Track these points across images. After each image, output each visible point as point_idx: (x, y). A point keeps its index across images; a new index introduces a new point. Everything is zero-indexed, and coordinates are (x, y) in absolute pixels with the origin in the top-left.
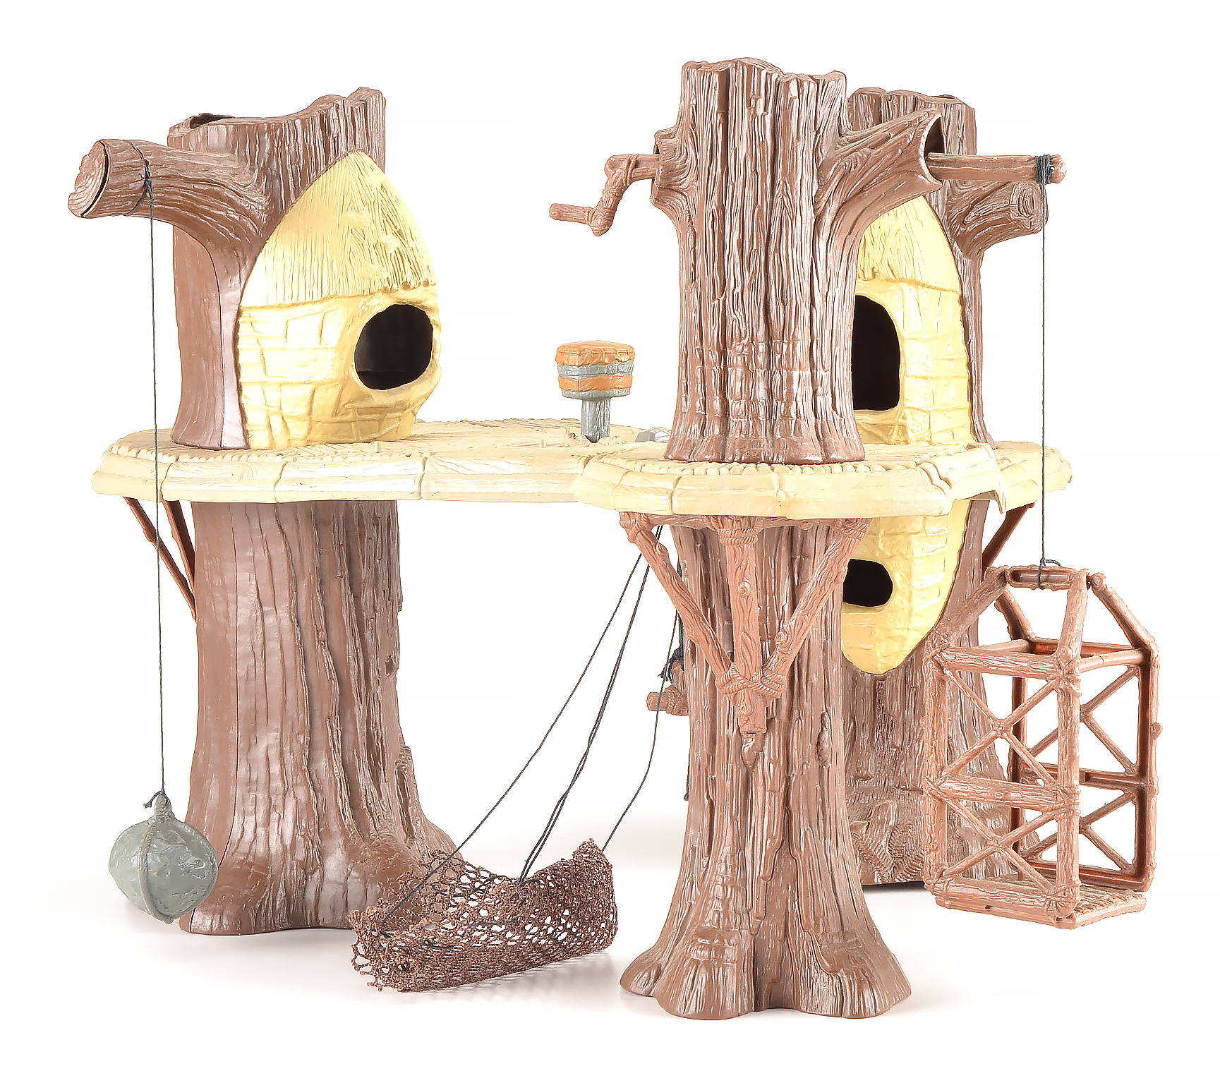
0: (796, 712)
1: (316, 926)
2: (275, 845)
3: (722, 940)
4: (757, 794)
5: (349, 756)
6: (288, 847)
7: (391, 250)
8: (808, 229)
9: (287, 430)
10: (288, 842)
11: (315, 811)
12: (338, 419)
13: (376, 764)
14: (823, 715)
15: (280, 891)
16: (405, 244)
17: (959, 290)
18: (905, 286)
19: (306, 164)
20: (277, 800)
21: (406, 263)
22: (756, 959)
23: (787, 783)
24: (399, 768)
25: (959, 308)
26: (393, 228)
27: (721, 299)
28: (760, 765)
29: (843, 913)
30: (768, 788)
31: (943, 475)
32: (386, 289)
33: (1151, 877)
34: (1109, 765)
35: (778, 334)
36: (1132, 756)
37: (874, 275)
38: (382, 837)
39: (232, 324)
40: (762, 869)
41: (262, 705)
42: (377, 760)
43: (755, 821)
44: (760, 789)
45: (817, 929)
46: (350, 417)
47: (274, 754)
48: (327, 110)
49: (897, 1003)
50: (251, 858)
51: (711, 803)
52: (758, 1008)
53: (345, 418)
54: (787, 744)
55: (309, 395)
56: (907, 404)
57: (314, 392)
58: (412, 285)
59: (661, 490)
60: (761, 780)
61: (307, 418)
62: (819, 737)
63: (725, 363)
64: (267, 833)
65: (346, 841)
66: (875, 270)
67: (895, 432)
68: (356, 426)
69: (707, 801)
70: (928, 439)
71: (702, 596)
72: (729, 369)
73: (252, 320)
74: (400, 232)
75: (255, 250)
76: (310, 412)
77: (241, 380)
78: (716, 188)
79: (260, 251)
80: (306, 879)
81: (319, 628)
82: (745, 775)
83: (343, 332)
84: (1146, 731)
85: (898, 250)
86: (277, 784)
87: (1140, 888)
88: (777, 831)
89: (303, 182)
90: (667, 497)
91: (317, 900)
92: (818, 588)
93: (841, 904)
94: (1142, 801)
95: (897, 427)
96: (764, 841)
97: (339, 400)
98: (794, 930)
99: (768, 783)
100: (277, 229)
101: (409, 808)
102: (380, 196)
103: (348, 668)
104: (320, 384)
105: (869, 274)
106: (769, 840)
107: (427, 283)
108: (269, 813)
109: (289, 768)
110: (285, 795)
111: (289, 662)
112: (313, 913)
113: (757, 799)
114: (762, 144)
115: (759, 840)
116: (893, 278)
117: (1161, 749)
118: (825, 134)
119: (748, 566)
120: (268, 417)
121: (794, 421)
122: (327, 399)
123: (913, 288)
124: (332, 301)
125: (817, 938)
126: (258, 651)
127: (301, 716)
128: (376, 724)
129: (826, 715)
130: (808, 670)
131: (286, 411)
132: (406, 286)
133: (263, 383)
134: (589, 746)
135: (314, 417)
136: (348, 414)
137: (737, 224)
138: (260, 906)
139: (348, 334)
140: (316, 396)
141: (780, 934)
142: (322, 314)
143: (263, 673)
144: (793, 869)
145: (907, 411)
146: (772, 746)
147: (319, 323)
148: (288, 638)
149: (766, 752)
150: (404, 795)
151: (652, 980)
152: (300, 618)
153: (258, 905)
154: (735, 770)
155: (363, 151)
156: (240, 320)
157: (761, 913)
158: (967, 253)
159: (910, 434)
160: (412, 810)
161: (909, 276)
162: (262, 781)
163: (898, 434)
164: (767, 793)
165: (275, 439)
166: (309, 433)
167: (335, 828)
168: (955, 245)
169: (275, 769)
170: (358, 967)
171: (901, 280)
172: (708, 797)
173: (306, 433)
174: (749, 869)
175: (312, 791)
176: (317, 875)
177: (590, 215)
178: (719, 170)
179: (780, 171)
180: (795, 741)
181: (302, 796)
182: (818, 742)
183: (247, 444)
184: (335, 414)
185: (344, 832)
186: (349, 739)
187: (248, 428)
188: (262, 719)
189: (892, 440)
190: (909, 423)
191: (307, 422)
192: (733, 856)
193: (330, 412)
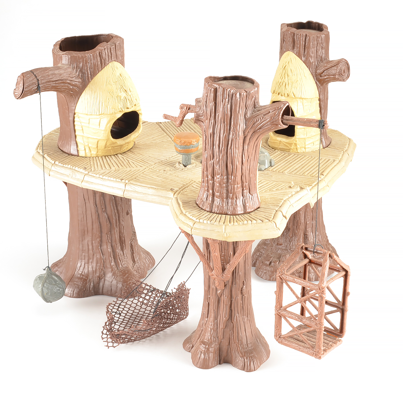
0: (234, 283)
1: (103, 294)
2: (90, 269)
3: (209, 346)
4: (221, 305)
5: (114, 244)
6: (94, 271)
7: (122, 98)
8: (241, 141)
9: (91, 151)
10: (94, 269)
11: (102, 261)
12: (106, 149)
13: (122, 244)
14: (244, 282)
15: (92, 284)
16: (128, 95)
17: (319, 97)
18: (299, 100)
19: (94, 69)
20: (91, 256)
21: (128, 101)
22: (220, 350)
23: (231, 302)
24: (131, 242)
25: (318, 102)
26: (123, 90)
27: (213, 161)
28: (222, 297)
29: (247, 338)
30: (225, 304)
31: (284, 215)
32: (120, 111)
33: (344, 333)
34: (333, 300)
35: (230, 174)
36: (341, 299)
37: (288, 95)
38: (123, 268)
39: (73, 117)
40: (222, 326)
41: (86, 229)
42: (123, 243)
43: (221, 312)
44: (222, 304)
45: (238, 344)
46: (110, 148)
47: (90, 244)
48: (102, 50)
49: (263, 363)
50: (83, 273)
51: (209, 303)
52: (220, 364)
53: (108, 149)
54: (231, 291)
55: (97, 142)
56: (297, 137)
57: (98, 142)
58: (130, 108)
59: (189, 226)
60: (223, 301)
61: (97, 148)
62: (242, 288)
63: (214, 180)
64: (88, 266)
65: (112, 270)
66: (288, 94)
67: (293, 145)
68: (112, 151)
69: (207, 303)
70: (304, 147)
71: (206, 246)
72: (215, 182)
73: (79, 116)
74: (126, 91)
75: (78, 96)
76: (97, 147)
77: (76, 134)
78: (212, 126)
79: (80, 96)
80: (100, 280)
81: (103, 208)
82: (218, 299)
83: (106, 125)
84: (345, 294)
85: (296, 88)
86: (91, 252)
87: (341, 336)
88: (227, 316)
89: (94, 74)
90: (190, 229)
91: (103, 287)
92: (239, 255)
93: (247, 336)
94: (343, 312)
95: (293, 144)
96: (223, 318)
97: (106, 144)
98: (232, 343)
99: (225, 303)
100: (86, 89)
101: (134, 255)
102: (119, 78)
103: (113, 219)
104: (99, 140)
105: (286, 95)
106: (225, 318)
107: (135, 105)
108: (88, 260)
109: (94, 248)
110: (93, 255)
111: (94, 217)
112: (102, 291)
113: (221, 306)
114: (227, 115)
115: (222, 318)
116: (294, 97)
117: (349, 299)
118: (249, 110)
119: (216, 249)
120: (84, 147)
121: (235, 200)
122: (102, 144)
123: (301, 100)
124: (103, 115)
125: (239, 346)
126: (84, 213)
127: (98, 233)
128: (122, 233)
129: (245, 281)
130: (238, 271)
131: (90, 145)
132: (128, 108)
133: (82, 136)
134: (182, 259)
135: (99, 148)
136: (109, 148)
137: (218, 139)
138: (85, 290)
139: (108, 126)
140: (99, 142)
141: (227, 344)
142: (100, 119)
143: (86, 220)
144: (232, 326)
145: (297, 139)
146: (227, 292)
147: (99, 122)
148: (93, 211)
149: (224, 294)
150: (133, 251)
151: (191, 348)
152: (97, 205)
153: (84, 289)
154: (215, 298)
155: (115, 61)
156: (75, 116)
157: (222, 338)
158: (322, 85)
159: (298, 146)
160: (135, 255)
161: (300, 97)
162: (87, 250)
163: (294, 146)
164: (224, 305)
165: (87, 154)
166: (97, 153)
167: (108, 266)
168: (318, 82)
169: (90, 247)
170: (103, 338)
171: (297, 98)
172: (208, 302)
173: (96, 153)
174: (219, 325)
175: (102, 255)
176: (103, 280)
177: (175, 120)
178: (213, 121)
179: (232, 123)
180: (234, 291)
181: (98, 256)
182: (241, 290)
183: (78, 154)
184: (105, 148)
185: (111, 267)
186: (113, 239)
187: (78, 149)
188: (86, 233)
189: (292, 148)
190: (298, 142)
191: (97, 150)
192: (214, 321)
193: (103, 147)
